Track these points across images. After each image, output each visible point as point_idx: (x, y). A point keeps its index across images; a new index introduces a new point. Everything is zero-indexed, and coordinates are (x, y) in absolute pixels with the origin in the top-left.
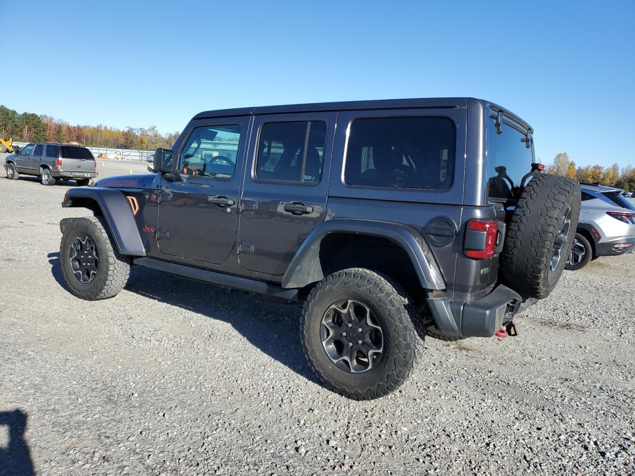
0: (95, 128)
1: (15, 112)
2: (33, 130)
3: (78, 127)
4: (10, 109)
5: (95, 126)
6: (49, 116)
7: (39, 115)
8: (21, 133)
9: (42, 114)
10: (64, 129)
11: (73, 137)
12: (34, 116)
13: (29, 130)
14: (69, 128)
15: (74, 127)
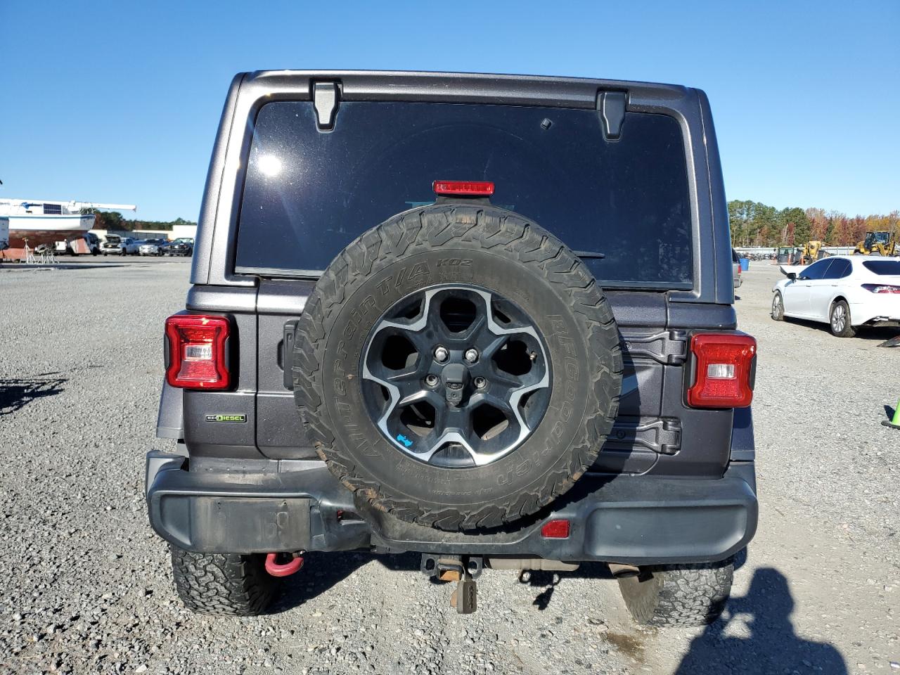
0: (886, 217)
1: (773, 208)
2: (795, 230)
3: (858, 220)
4: (768, 206)
5: (887, 214)
6: (818, 208)
7: (805, 209)
8: (778, 235)
9: (810, 207)
10: (837, 225)
11: (849, 234)
12: (798, 211)
13: (790, 230)
14: (844, 222)
15: (852, 220)
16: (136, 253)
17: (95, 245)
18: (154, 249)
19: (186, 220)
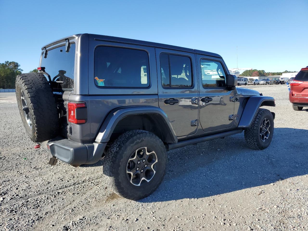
16: (258, 84)
17: (246, 82)
18: (265, 82)
19: (289, 71)
